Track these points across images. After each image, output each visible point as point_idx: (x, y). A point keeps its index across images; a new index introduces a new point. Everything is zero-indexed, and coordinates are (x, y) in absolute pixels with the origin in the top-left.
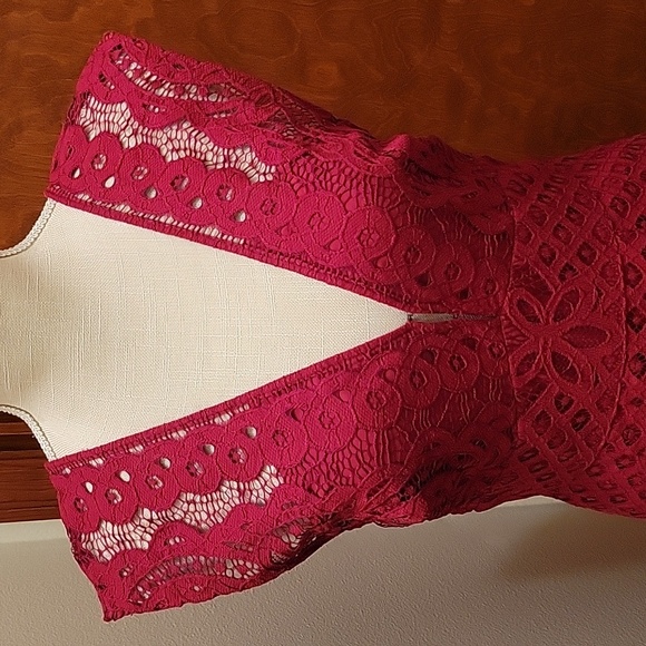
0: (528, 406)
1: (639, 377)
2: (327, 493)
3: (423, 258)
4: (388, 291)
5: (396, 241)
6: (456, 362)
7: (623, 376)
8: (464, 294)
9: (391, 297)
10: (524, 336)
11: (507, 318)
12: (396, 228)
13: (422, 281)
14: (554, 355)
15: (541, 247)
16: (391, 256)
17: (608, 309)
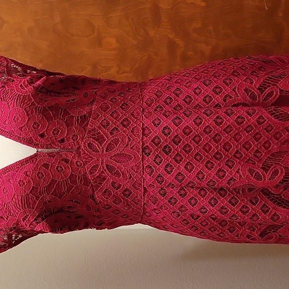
0: (99, 187)
1: (150, 175)
2: (7, 219)
3: (41, 127)
4: (27, 140)
5: (28, 120)
6: (59, 169)
7: (143, 174)
8: (63, 141)
9: (29, 142)
10: (91, 157)
11: (83, 150)
12: (28, 115)
13: (42, 136)
14: (107, 166)
15: (103, 121)
16: (27, 126)
17: (133, 146)
